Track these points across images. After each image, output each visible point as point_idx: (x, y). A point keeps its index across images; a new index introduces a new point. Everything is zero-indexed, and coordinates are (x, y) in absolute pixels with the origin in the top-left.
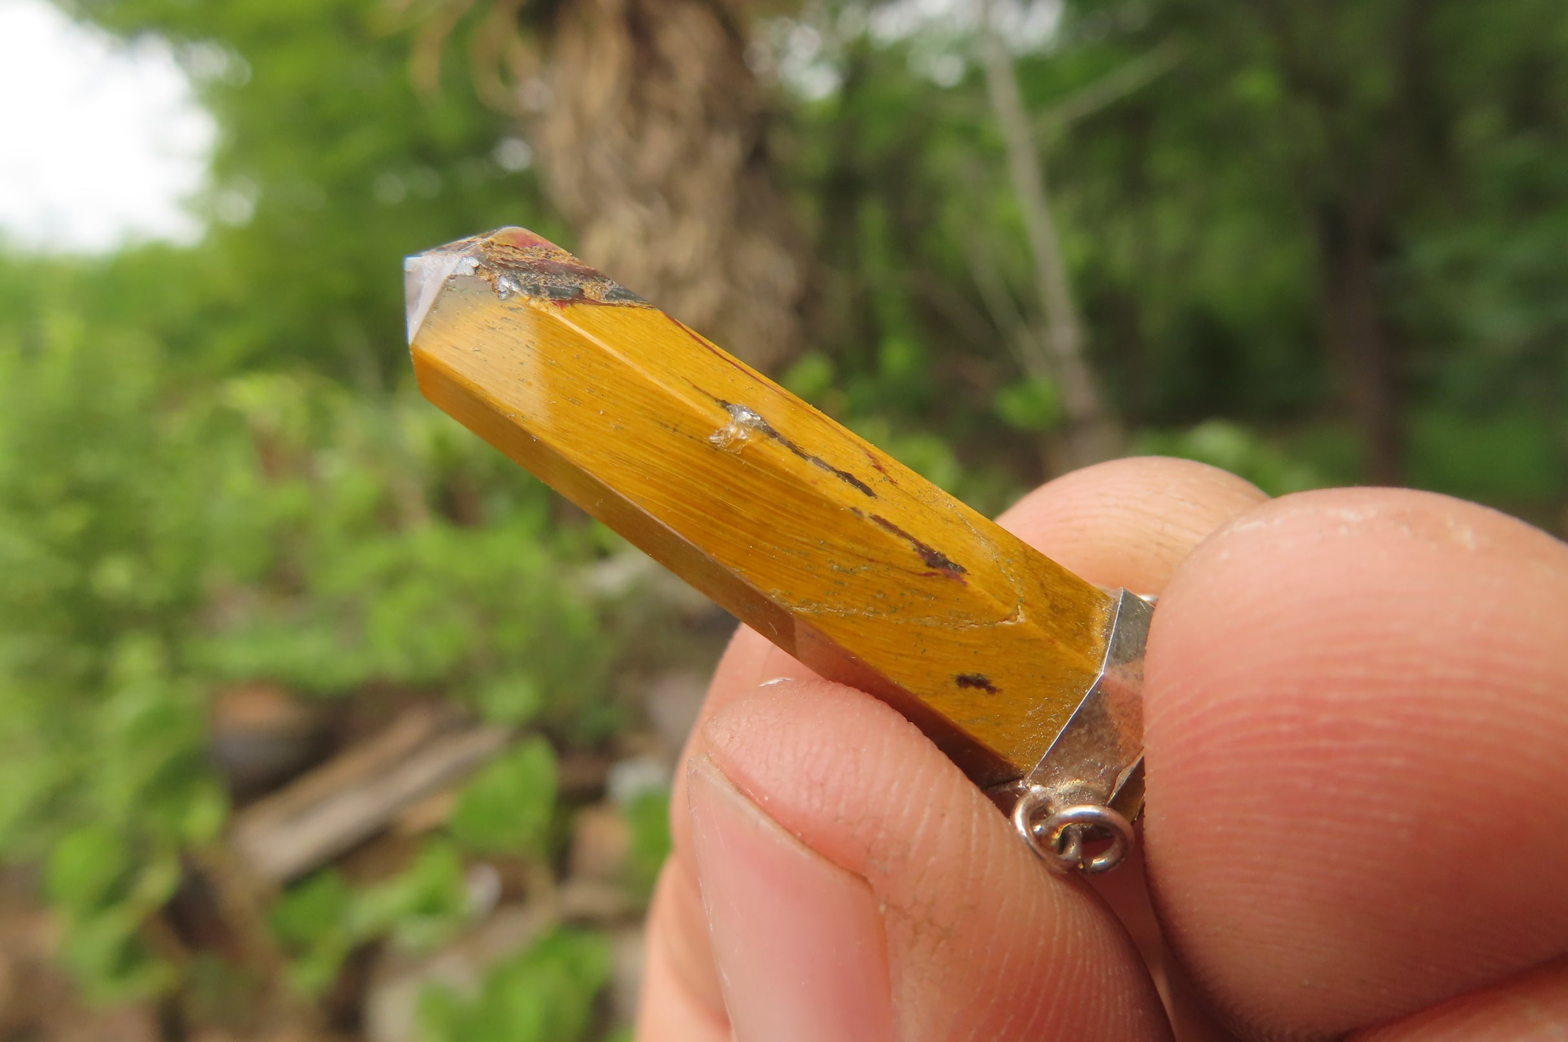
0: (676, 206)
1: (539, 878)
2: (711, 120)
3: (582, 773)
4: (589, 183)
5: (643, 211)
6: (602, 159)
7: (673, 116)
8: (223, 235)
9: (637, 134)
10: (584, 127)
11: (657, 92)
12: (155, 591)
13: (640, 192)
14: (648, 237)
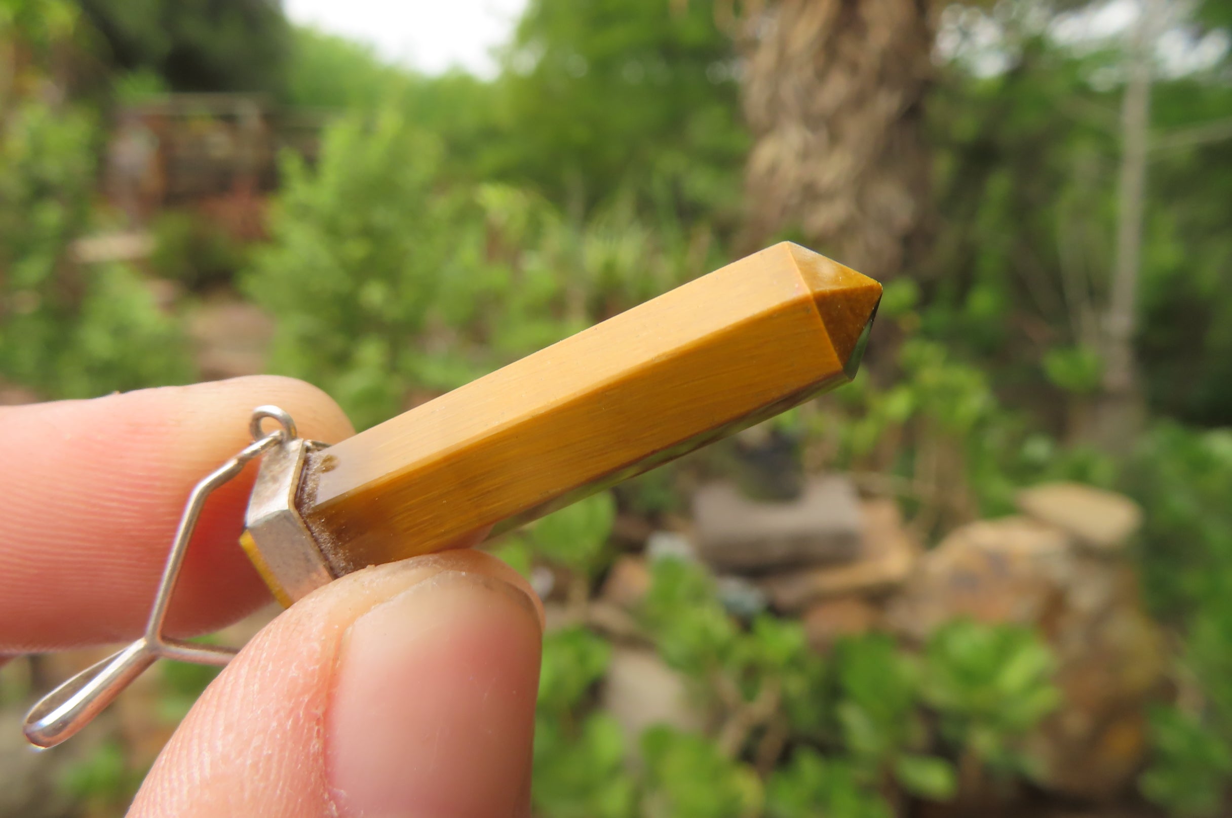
0: (834, 138)
1: (579, 590)
2: (882, 78)
3: (632, 530)
4: (775, 105)
5: (809, 135)
6: (789, 89)
7: (854, 68)
8: (511, 80)
9: (822, 75)
10: (783, 62)
11: (848, 46)
12: (395, 312)
13: (810, 120)
14: (805, 155)
